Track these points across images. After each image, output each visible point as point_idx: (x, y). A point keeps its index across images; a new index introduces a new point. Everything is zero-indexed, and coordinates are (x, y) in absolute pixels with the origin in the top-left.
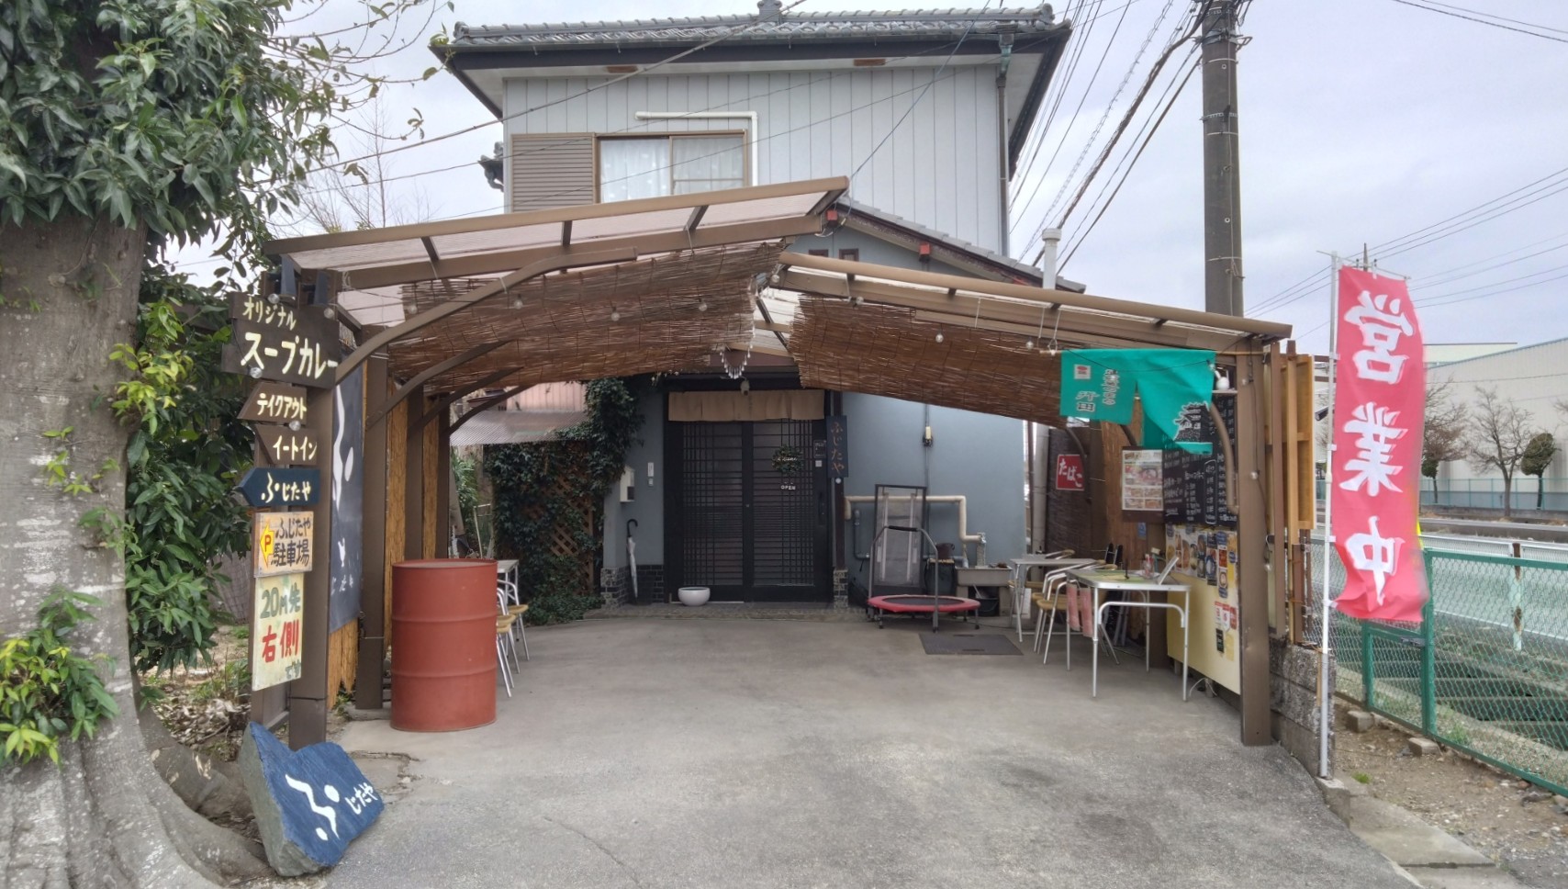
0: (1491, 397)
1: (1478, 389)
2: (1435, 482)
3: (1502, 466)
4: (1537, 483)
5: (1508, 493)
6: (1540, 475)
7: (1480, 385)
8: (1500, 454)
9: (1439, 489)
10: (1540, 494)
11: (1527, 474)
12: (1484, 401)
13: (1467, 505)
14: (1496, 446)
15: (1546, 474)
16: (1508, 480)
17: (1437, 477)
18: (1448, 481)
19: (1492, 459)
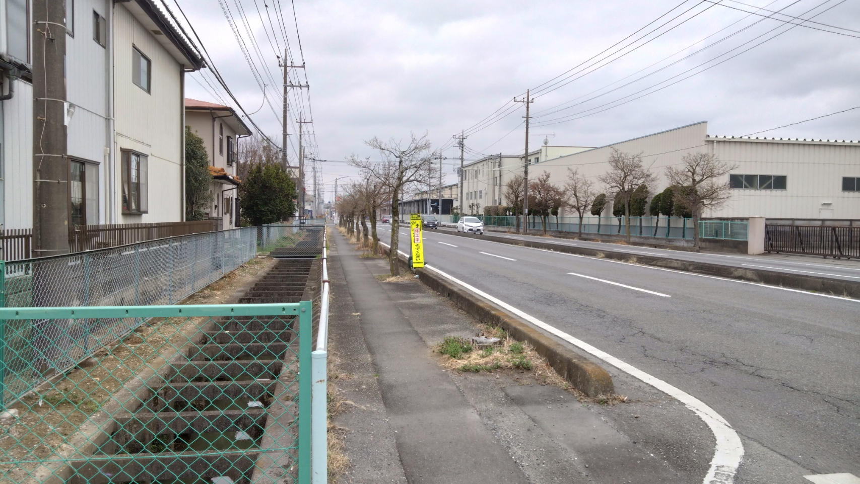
0: (575, 173)
1: (569, 169)
2: (557, 218)
3: (578, 210)
4: (598, 219)
5: (581, 224)
6: (599, 216)
7: (570, 167)
8: (578, 204)
9: (559, 222)
10: (599, 225)
11: (594, 215)
12: (572, 175)
13: (568, 231)
14: (576, 200)
15: (602, 214)
16: (581, 218)
17: (558, 216)
18: (562, 218)
19: (574, 207)
